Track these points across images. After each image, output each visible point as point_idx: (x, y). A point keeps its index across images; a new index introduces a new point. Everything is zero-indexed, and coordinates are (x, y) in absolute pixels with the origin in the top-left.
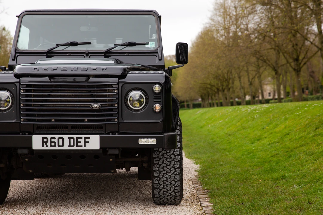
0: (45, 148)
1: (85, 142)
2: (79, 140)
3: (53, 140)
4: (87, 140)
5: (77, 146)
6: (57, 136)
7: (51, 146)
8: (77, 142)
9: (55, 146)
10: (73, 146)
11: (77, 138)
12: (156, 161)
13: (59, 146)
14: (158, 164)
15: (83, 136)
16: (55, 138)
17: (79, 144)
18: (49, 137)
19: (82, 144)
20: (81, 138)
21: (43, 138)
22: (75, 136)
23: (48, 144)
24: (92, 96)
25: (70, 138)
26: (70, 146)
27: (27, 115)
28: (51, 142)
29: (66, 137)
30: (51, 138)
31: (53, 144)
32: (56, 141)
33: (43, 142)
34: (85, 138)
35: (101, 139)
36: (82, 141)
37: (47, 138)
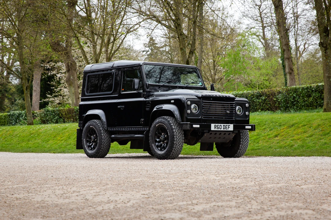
0: (215, 130)
1: (229, 127)
2: (227, 126)
4: (229, 126)
5: (226, 129)
8: (226, 127)
9: (218, 129)
11: (226, 125)
12: (242, 137)
13: (220, 129)
14: (243, 138)
15: (228, 125)
18: (217, 124)
20: (227, 125)
21: (215, 125)
22: (225, 125)
24: (225, 108)
25: (223, 125)
26: (223, 129)
27: (205, 115)
28: (217, 127)
29: (222, 125)
30: (218, 125)
31: (218, 128)
32: (219, 126)
33: (215, 127)
35: (234, 126)
37: (216, 125)
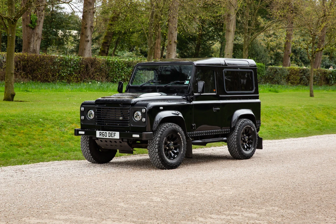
3: (103, 133)
6: (105, 132)
7: (103, 136)
10: (110, 137)
11: (111, 133)
13: (105, 136)
16: (104, 133)
17: (112, 136)
19: (113, 136)
23: (102, 135)
25: (109, 133)
27: (98, 122)
33: (100, 134)
34: (114, 133)
36: (113, 134)
37: (101, 132)
